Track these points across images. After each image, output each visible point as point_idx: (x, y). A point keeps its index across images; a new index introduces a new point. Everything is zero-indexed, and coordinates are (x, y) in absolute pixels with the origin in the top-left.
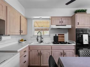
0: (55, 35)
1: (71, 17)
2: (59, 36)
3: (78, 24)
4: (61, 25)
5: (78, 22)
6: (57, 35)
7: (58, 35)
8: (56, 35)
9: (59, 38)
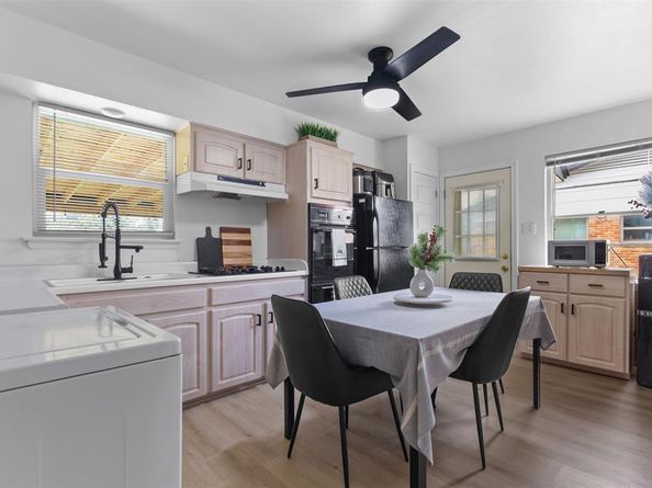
0: (203, 235)
1: (286, 148)
2: (225, 236)
3: (314, 182)
4: (241, 177)
5: (314, 177)
6: (215, 234)
7: (222, 230)
8: (208, 230)
9: (225, 249)
